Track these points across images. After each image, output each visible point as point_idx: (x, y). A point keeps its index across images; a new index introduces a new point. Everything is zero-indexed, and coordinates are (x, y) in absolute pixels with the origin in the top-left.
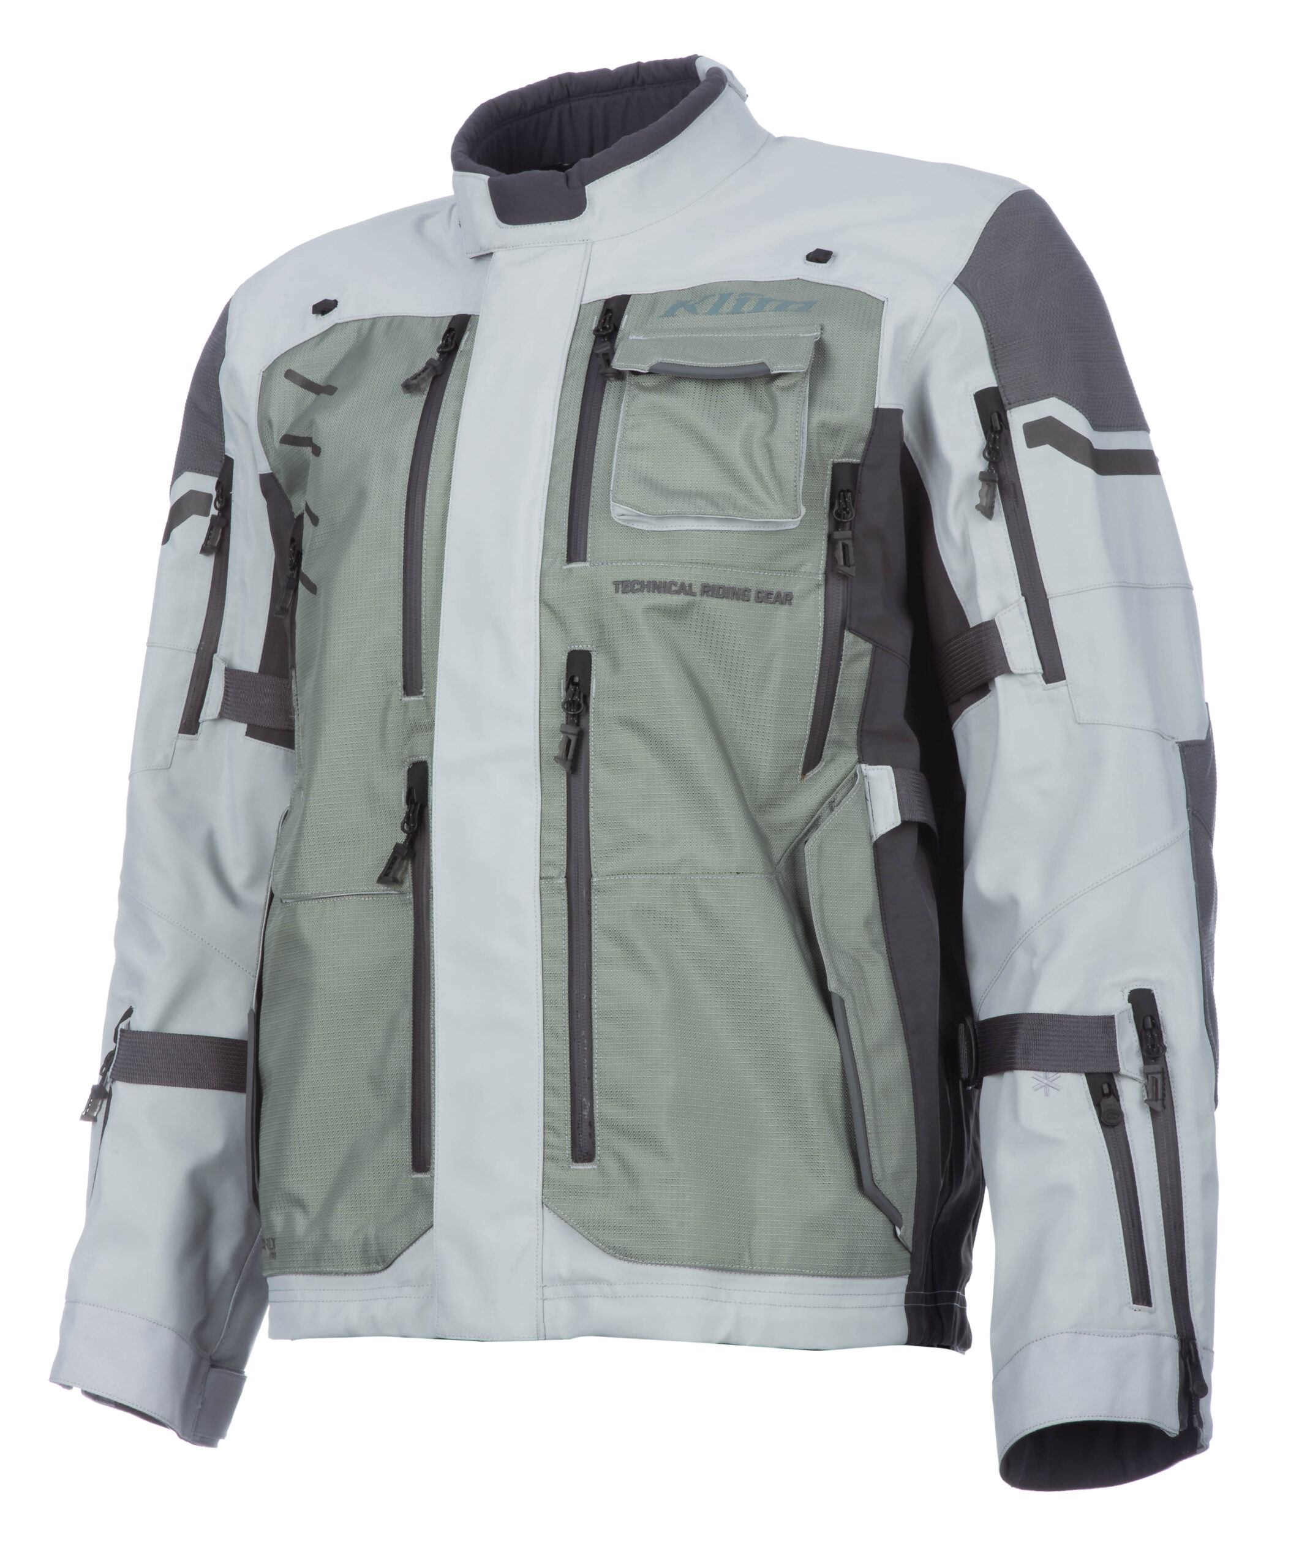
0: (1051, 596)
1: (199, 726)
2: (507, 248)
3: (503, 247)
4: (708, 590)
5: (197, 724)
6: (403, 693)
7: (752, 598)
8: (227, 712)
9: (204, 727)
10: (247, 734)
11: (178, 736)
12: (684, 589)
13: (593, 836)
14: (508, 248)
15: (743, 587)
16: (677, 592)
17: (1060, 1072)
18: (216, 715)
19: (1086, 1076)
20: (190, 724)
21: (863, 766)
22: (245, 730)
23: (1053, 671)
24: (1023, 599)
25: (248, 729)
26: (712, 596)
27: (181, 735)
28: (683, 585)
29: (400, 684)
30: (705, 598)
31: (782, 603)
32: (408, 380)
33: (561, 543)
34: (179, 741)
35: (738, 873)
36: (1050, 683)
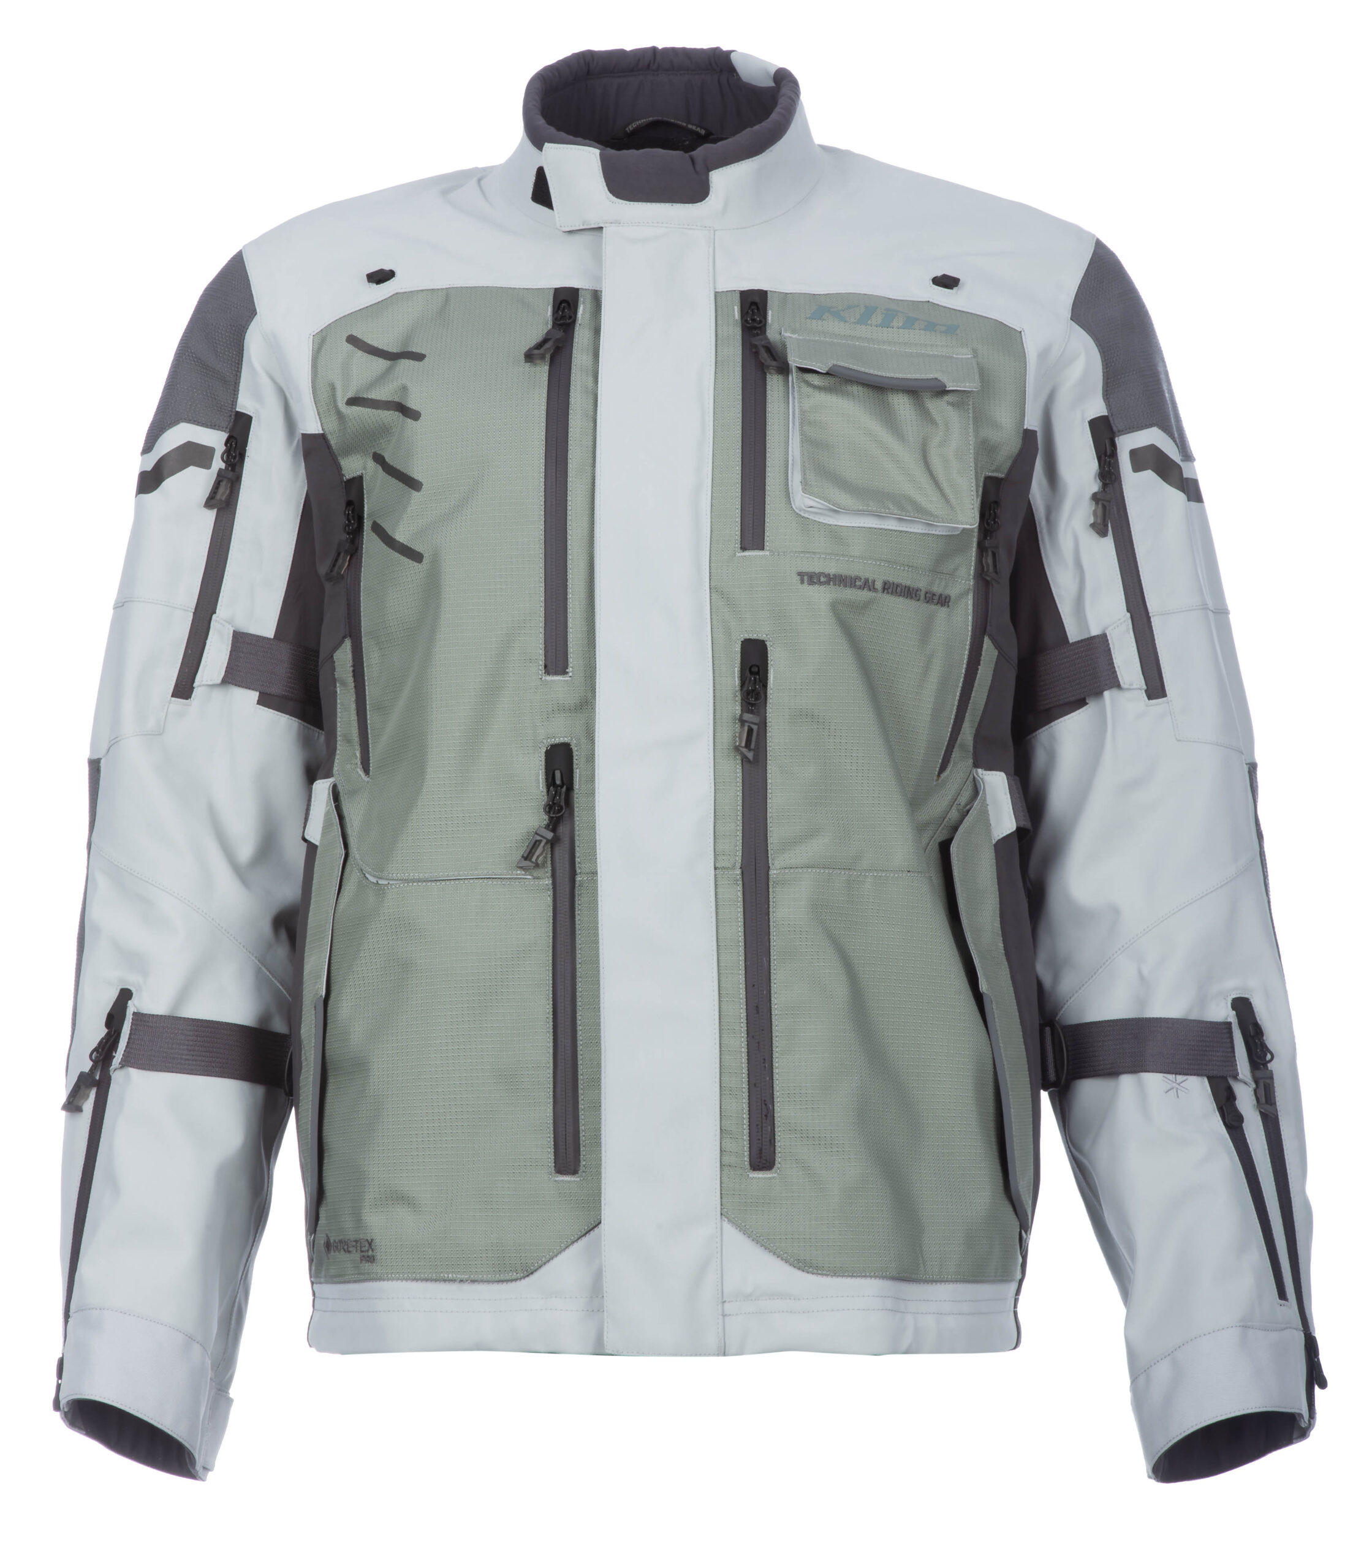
0: (1154, 614)
1: (193, 691)
2: (620, 223)
3: (617, 222)
4: (890, 588)
5: (192, 689)
6: (544, 672)
7: (922, 597)
8: (233, 676)
9: (197, 693)
10: (259, 703)
11: (171, 700)
12: (868, 585)
13: (770, 827)
14: (622, 225)
15: (916, 587)
16: (861, 588)
17: (1187, 1075)
18: (219, 680)
19: (1208, 1080)
20: (184, 688)
21: (980, 770)
22: (257, 698)
23: (1155, 688)
24: (1128, 615)
25: (259, 697)
26: (892, 594)
27: (173, 699)
28: (867, 581)
29: (542, 663)
30: (885, 596)
31: (942, 605)
32: (530, 349)
33: (733, 529)
34: (171, 705)
35: (909, 872)
36: (1152, 699)
